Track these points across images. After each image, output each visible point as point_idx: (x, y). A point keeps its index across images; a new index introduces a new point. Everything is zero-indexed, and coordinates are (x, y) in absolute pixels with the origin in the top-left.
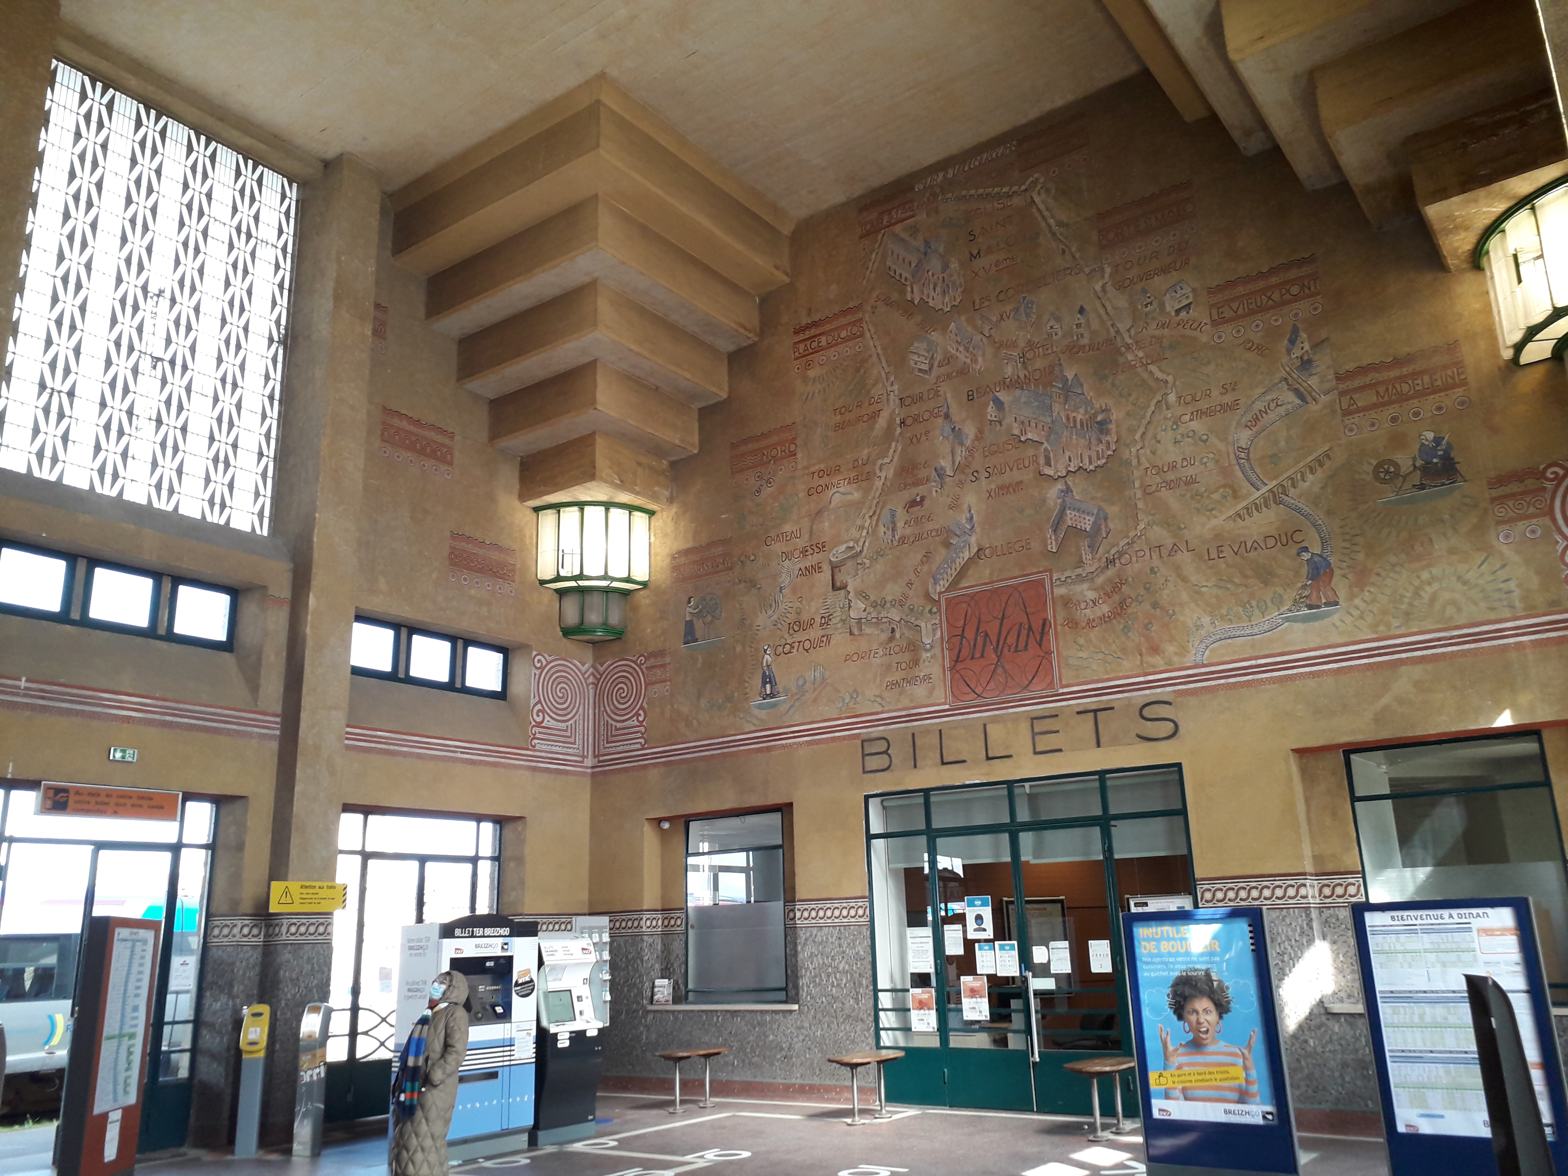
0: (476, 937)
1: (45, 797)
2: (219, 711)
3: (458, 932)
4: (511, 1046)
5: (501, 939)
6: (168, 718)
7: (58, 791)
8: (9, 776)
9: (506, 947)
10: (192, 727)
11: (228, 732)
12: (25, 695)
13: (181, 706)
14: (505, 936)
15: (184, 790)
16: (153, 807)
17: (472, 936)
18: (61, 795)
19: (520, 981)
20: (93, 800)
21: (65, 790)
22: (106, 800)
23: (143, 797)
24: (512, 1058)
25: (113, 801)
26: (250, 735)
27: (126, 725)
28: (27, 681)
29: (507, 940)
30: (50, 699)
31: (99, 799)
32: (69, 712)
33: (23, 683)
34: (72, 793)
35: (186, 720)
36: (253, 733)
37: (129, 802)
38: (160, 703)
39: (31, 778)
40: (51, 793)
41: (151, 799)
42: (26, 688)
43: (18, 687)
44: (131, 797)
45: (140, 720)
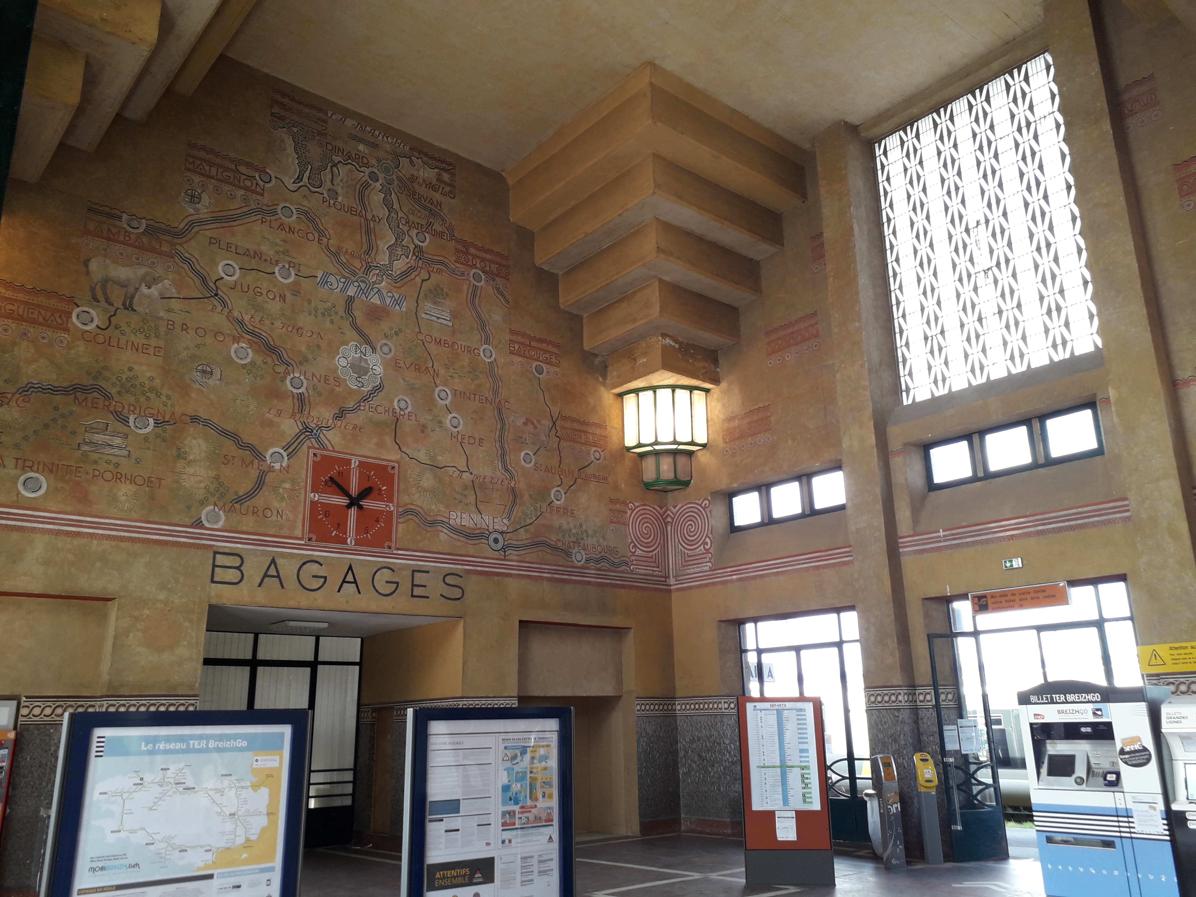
0: (1057, 703)
1: (974, 604)
2: (1080, 510)
3: (1033, 699)
4: (1128, 817)
5: (1091, 704)
6: (1040, 528)
7: (980, 598)
8: (949, 594)
9: (1099, 713)
10: (1059, 530)
11: (1093, 525)
12: (945, 541)
13: (1047, 516)
14: (1096, 702)
15: (1068, 580)
16: (1047, 597)
17: (1052, 702)
18: (983, 600)
19: (1127, 749)
20: (1003, 599)
21: (985, 597)
22: (1013, 598)
23: (1037, 591)
24: (1132, 830)
25: (1017, 598)
26: (1114, 522)
27: (1011, 542)
28: (943, 531)
29: (1098, 706)
30: (959, 538)
31: (1007, 598)
32: (973, 543)
33: (941, 534)
34: (989, 597)
35: (1054, 526)
36: (1116, 519)
37: (1029, 597)
38: (1031, 519)
39: (961, 593)
40: (976, 600)
41: (1044, 591)
42: (944, 536)
43: (940, 537)
44: (1029, 593)
45: (1020, 536)
